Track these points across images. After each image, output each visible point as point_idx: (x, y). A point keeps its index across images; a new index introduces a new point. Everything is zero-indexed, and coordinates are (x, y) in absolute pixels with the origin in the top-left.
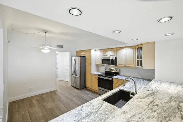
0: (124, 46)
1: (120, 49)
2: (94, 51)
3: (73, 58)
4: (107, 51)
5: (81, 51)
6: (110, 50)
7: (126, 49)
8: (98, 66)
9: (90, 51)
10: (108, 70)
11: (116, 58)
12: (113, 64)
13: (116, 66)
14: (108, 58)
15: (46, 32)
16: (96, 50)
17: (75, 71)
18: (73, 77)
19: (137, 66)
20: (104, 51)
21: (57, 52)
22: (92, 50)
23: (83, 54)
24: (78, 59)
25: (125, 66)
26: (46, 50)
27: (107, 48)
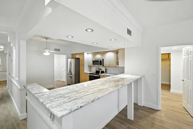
0: (108, 50)
1: (106, 53)
2: (87, 54)
3: (69, 60)
4: (97, 54)
5: (76, 54)
6: (99, 53)
7: (110, 53)
8: (90, 67)
9: (83, 54)
10: (98, 70)
11: (103, 59)
12: (101, 64)
13: (103, 66)
14: (97, 60)
15: (47, 38)
16: (88, 53)
17: (70, 71)
18: (69, 76)
19: (117, 66)
20: (95, 54)
21: (54, 55)
22: (85, 53)
23: (77, 56)
24: (73, 61)
25: (109, 66)
26: (47, 53)
27: (96, 52)
